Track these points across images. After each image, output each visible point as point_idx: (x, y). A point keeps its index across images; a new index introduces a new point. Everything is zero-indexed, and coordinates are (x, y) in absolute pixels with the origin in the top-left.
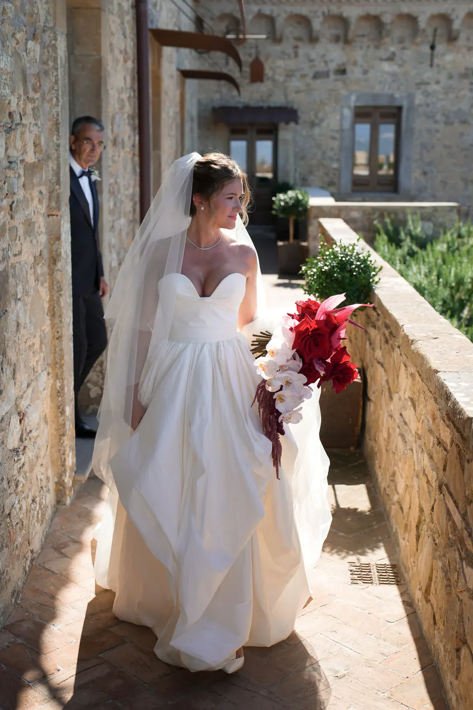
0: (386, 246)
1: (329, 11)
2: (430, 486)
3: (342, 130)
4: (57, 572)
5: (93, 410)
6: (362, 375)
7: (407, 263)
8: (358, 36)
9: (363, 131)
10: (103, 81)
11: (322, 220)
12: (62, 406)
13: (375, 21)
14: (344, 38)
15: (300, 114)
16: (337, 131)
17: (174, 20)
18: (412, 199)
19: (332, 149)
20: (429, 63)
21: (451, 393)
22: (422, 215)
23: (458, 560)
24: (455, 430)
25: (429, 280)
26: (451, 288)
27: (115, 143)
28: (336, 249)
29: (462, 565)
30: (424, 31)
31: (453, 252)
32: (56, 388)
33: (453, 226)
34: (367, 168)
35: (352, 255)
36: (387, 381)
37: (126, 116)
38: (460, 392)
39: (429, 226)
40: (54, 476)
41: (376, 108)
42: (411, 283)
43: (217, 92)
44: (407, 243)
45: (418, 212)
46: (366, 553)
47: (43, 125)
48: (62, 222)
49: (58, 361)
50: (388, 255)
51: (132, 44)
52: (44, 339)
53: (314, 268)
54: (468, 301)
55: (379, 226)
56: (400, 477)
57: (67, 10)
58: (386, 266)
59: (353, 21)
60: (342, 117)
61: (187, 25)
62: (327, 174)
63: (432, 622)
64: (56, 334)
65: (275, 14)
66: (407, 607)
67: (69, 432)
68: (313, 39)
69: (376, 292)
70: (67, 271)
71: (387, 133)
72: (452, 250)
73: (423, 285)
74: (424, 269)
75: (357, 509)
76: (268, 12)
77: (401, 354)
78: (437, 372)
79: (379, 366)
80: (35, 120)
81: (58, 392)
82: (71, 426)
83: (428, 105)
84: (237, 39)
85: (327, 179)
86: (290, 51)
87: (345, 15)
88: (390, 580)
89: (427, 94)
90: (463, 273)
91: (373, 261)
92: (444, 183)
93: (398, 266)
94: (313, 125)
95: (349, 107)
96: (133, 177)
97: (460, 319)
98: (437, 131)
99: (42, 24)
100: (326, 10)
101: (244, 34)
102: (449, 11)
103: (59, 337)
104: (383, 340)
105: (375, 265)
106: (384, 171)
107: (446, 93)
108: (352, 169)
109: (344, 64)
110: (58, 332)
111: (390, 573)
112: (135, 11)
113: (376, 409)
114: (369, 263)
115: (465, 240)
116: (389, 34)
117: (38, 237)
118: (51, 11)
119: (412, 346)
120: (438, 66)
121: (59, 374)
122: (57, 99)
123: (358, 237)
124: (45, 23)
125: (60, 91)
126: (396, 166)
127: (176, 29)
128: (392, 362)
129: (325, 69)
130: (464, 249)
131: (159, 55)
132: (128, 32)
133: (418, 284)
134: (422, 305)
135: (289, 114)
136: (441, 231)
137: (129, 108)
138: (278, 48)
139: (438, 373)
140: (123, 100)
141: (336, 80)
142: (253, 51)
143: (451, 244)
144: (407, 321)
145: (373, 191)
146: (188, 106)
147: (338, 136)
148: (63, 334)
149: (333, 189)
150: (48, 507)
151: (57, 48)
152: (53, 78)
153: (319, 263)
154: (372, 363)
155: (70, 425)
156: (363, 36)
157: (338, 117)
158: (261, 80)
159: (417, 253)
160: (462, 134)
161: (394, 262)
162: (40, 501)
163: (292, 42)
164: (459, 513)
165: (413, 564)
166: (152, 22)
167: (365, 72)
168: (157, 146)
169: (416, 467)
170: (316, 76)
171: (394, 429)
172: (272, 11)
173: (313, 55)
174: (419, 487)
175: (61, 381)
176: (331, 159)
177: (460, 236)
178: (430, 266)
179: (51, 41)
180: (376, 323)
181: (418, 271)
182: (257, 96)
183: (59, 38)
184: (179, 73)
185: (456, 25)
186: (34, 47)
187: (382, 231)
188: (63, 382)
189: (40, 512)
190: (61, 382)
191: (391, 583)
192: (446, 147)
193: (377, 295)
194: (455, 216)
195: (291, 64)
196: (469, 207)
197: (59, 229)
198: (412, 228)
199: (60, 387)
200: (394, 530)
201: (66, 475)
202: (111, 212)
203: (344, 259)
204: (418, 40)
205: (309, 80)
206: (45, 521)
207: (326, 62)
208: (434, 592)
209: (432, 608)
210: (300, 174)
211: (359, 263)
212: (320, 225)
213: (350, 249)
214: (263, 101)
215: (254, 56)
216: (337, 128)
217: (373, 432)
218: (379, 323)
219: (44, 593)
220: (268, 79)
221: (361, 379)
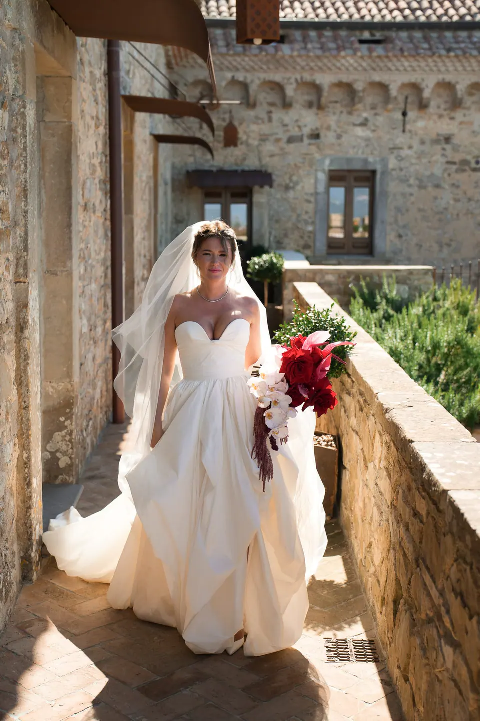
0: (361, 310)
1: (302, 78)
2: (407, 560)
3: (317, 194)
4: (21, 654)
5: (62, 481)
6: (337, 443)
7: (383, 326)
8: (331, 102)
9: (338, 194)
10: (73, 147)
11: (297, 284)
12: (28, 478)
13: (348, 89)
14: (317, 104)
15: (274, 177)
16: (312, 194)
17: (148, 86)
18: (388, 262)
19: (307, 213)
20: (402, 128)
21: (426, 464)
22: (397, 278)
23: (436, 637)
24: (431, 502)
25: (405, 344)
26: (428, 352)
27: (86, 207)
28: (310, 315)
29: (441, 643)
30: (396, 98)
31: (429, 315)
32: (23, 459)
33: (429, 289)
34: (343, 231)
35: (326, 321)
36: (362, 449)
37: (97, 181)
38: (435, 463)
39: (405, 289)
40: (21, 550)
41: (350, 171)
42: (386, 347)
43: (191, 155)
44: (383, 306)
45: (394, 276)
46: (342, 628)
47: (10, 192)
48: (30, 289)
49: (25, 431)
50: (363, 320)
51: (104, 110)
52: (10, 409)
53: (288, 334)
54: (444, 365)
55: (355, 289)
56: (376, 548)
57: (38, 77)
58: (361, 331)
59: (326, 87)
60: (317, 180)
61: (161, 92)
62: (302, 237)
63: (412, 703)
64: (23, 403)
65: (249, 81)
66: (386, 687)
67: (36, 505)
68: (287, 104)
69: (351, 358)
70: (35, 338)
71: (362, 196)
72: (428, 313)
73: (399, 350)
74: (400, 333)
75: (334, 581)
76: (241, 79)
77: (376, 423)
78: (412, 441)
79: (354, 434)
80: (3, 187)
81: (26, 463)
82: (39, 498)
83: (401, 170)
84: (211, 104)
85: (302, 243)
86: (264, 115)
87: (318, 82)
88: (368, 657)
89: (400, 159)
90: (439, 337)
91: (348, 327)
92: (420, 246)
93: (374, 330)
94: (287, 188)
95: (324, 171)
96: (105, 242)
97: (436, 383)
98: (412, 195)
99: (11, 92)
100: (299, 77)
101: (218, 100)
102: (419, 80)
103: (26, 407)
104: (358, 408)
105: (350, 331)
106: (360, 234)
107: (419, 158)
108: (328, 232)
109: (317, 129)
110: (25, 402)
111: (367, 649)
112: (107, 78)
113: (351, 476)
114: (343, 328)
115: (441, 303)
116: (361, 100)
117: (5, 305)
118: (21, 79)
119: (387, 414)
120: (410, 131)
121: (26, 445)
122: (26, 165)
123: (332, 302)
124: (14, 92)
125: (28, 157)
126: (371, 228)
127: (150, 95)
128: (367, 430)
129: (300, 134)
130: (440, 312)
131: (132, 120)
132: (100, 99)
133: (394, 349)
134: (397, 371)
135: (264, 178)
136: (417, 295)
137: (101, 173)
138: (252, 113)
139: (413, 443)
140: (94, 165)
141: (310, 144)
142: (227, 116)
143: (426, 308)
144: (382, 389)
145: (348, 254)
146: (161, 170)
147: (313, 199)
148: (31, 403)
149: (309, 252)
150: (13, 583)
151: (26, 116)
152: (21, 145)
153: (293, 329)
154: (347, 431)
155: (37, 497)
156: (336, 102)
157: (313, 181)
158: (236, 145)
159: (393, 316)
160: (436, 198)
161: (370, 327)
162: (4, 578)
163: (267, 107)
164: (437, 588)
165: (391, 640)
166: (125, 88)
167: (339, 137)
168: (130, 210)
169: (392, 539)
170: (291, 140)
171: (370, 499)
172: (246, 78)
173: (287, 119)
174: (395, 559)
175: (28, 451)
176: (307, 223)
177: (435, 299)
178: (406, 329)
179: (20, 109)
180: (350, 389)
181: (394, 335)
182: (232, 160)
183: (28, 106)
184: (152, 137)
185: (427, 94)
186: (2, 115)
187: (357, 294)
188: (30, 453)
189: (4, 590)
190: (29, 453)
191: (369, 660)
192: (420, 210)
193: (352, 362)
194: (430, 279)
195: (265, 128)
196: (444, 270)
197: (27, 296)
198: (388, 291)
199: (27, 458)
200: (371, 604)
201: (32, 549)
202: (81, 278)
203: (318, 325)
204: (391, 106)
205: (283, 144)
206: (9, 599)
207: (300, 127)
208: (413, 671)
209: (412, 688)
210: (276, 237)
211: (333, 329)
212: (295, 289)
213: (324, 315)
214: (237, 164)
215: (228, 121)
216: (312, 191)
217: (349, 500)
218: (354, 390)
219: (6, 677)
220: (242, 143)
221: (337, 447)
